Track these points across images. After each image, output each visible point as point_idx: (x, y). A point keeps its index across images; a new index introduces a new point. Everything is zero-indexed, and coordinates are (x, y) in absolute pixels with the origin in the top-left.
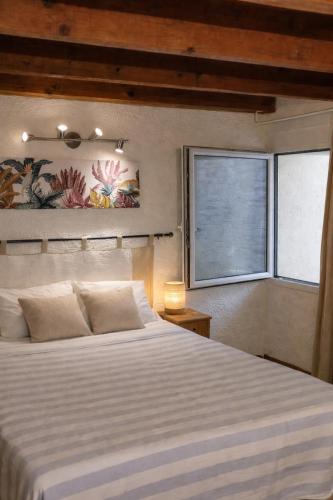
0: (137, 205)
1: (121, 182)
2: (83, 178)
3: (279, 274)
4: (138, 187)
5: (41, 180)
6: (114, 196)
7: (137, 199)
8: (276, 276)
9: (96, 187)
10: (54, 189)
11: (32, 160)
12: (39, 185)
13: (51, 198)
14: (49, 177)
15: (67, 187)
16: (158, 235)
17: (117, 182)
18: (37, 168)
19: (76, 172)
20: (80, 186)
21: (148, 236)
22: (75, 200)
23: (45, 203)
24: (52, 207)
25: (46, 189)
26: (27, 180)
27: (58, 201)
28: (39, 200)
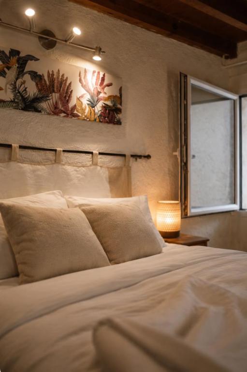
0: (119, 123)
1: (106, 96)
2: (70, 84)
3: (243, 207)
4: (121, 104)
5: (27, 77)
6: (98, 108)
7: (119, 116)
8: (241, 209)
9: (82, 97)
10: (40, 90)
11: (18, 53)
12: (24, 83)
13: (37, 100)
14: (35, 76)
15: (54, 91)
16: (136, 157)
17: (102, 95)
18: (22, 63)
19: (63, 75)
20: (67, 93)
21: (124, 156)
22: (60, 106)
23: (29, 105)
24: (37, 110)
25: (32, 89)
26: (12, 74)
27: (44, 105)
28: (24, 99)
